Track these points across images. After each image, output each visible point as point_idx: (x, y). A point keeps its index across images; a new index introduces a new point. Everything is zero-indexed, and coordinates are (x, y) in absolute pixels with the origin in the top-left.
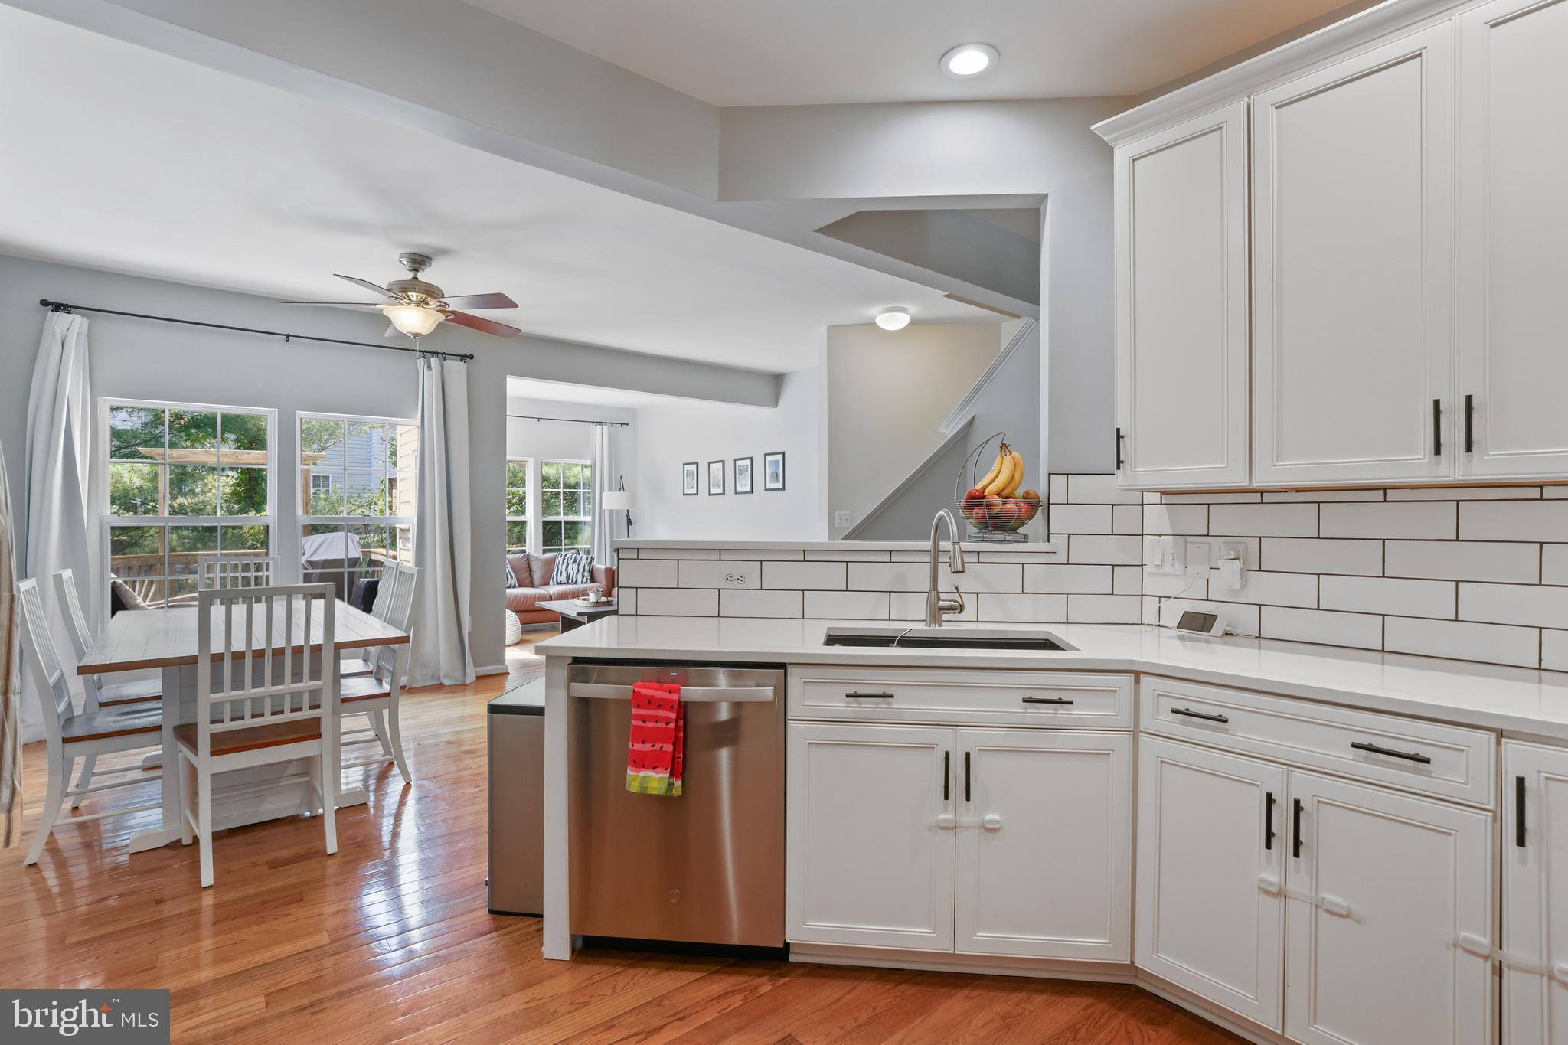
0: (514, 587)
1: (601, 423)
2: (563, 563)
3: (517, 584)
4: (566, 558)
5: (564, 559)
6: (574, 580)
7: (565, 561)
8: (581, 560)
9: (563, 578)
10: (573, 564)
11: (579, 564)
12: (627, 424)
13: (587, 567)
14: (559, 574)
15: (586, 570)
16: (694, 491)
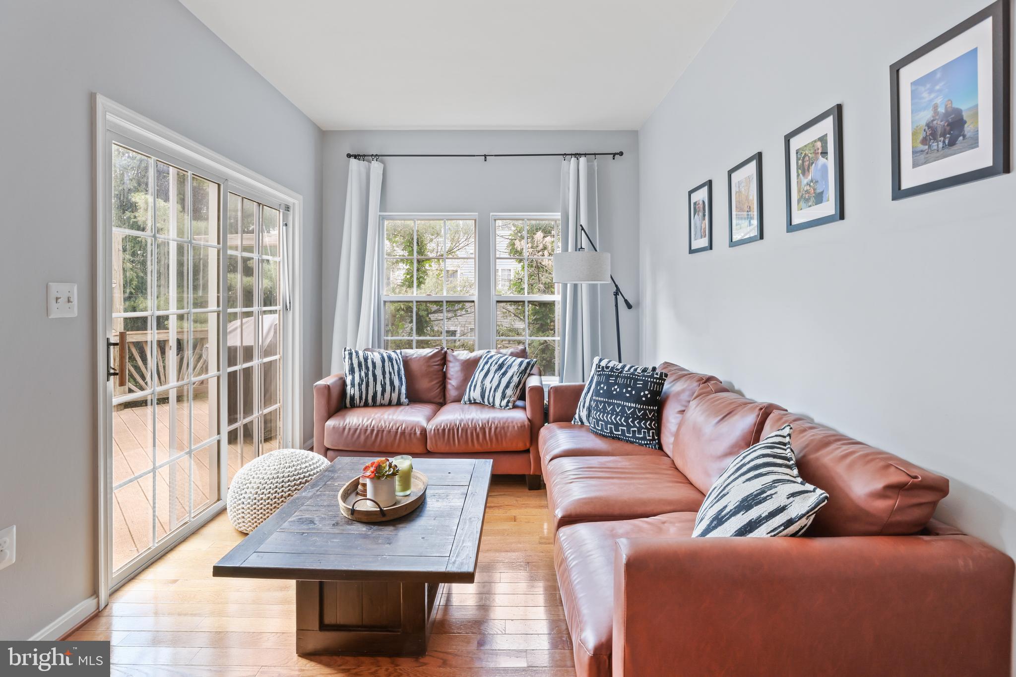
0: (399, 404)
1: (577, 155)
2: (482, 370)
3: (403, 399)
4: (490, 361)
5: (486, 363)
6: (491, 400)
7: (486, 367)
8: (510, 366)
9: (476, 395)
10: (495, 372)
11: (504, 374)
12: (621, 154)
13: (516, 379)
14: (472, 388)
15: (512, 385)
16: (704, 242)
